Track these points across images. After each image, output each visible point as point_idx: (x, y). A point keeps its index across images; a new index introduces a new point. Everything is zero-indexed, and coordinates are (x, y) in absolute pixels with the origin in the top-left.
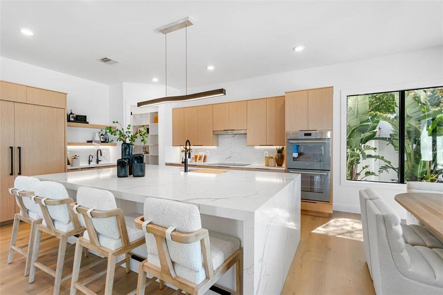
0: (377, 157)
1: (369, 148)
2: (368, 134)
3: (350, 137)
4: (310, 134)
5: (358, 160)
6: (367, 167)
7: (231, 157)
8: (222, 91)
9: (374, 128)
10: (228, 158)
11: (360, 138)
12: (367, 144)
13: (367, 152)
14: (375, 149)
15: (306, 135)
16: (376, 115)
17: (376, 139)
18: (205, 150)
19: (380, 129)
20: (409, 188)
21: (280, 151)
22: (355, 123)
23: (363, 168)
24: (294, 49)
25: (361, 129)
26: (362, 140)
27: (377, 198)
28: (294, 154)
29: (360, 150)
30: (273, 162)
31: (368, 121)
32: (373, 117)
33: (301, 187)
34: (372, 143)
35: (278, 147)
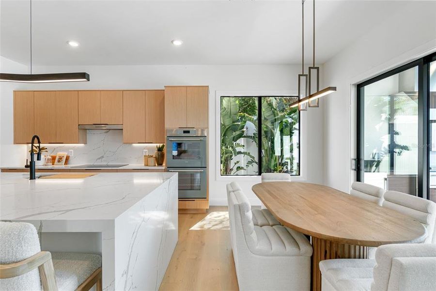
0: (245, 153)
1: (238, 145)
2: (238, 133)
3: (225, 135)
4: (188, 132)
5: (231, 156)
6: (238, 162)
7: (103, 157)
8: (83, 75)
9: (243, 127)
10: (99, 159)
11: (232, 136)
12: (238, 141)
13: (238, 149)
14: (244, 146)
15: (185, 132)
16: (244, 116)
17: (245, 137)
18: (67, 149)
19: (247, 128)
20: (262, 179)
21: (160, 150)
22: (228, 122)
23: (235, 164)
24: (172, 42)
25: (233, 128)
26: (234, 137)
27: (238, 190)
28: (173, 152)
29: (232, 147)
30: (152, 161)
31: (238, 121)
32: (242, 117)
33: (179, 186)
34: (241, 141)
35: (158, 145)
